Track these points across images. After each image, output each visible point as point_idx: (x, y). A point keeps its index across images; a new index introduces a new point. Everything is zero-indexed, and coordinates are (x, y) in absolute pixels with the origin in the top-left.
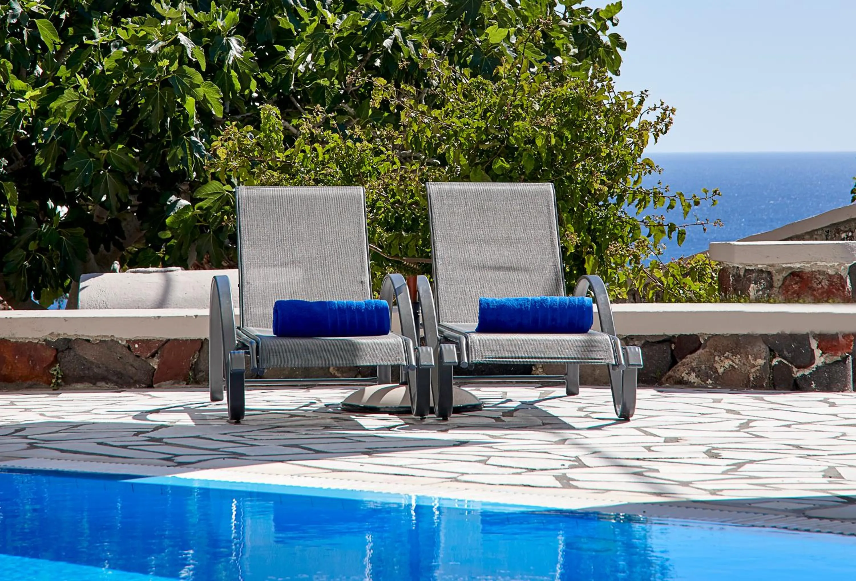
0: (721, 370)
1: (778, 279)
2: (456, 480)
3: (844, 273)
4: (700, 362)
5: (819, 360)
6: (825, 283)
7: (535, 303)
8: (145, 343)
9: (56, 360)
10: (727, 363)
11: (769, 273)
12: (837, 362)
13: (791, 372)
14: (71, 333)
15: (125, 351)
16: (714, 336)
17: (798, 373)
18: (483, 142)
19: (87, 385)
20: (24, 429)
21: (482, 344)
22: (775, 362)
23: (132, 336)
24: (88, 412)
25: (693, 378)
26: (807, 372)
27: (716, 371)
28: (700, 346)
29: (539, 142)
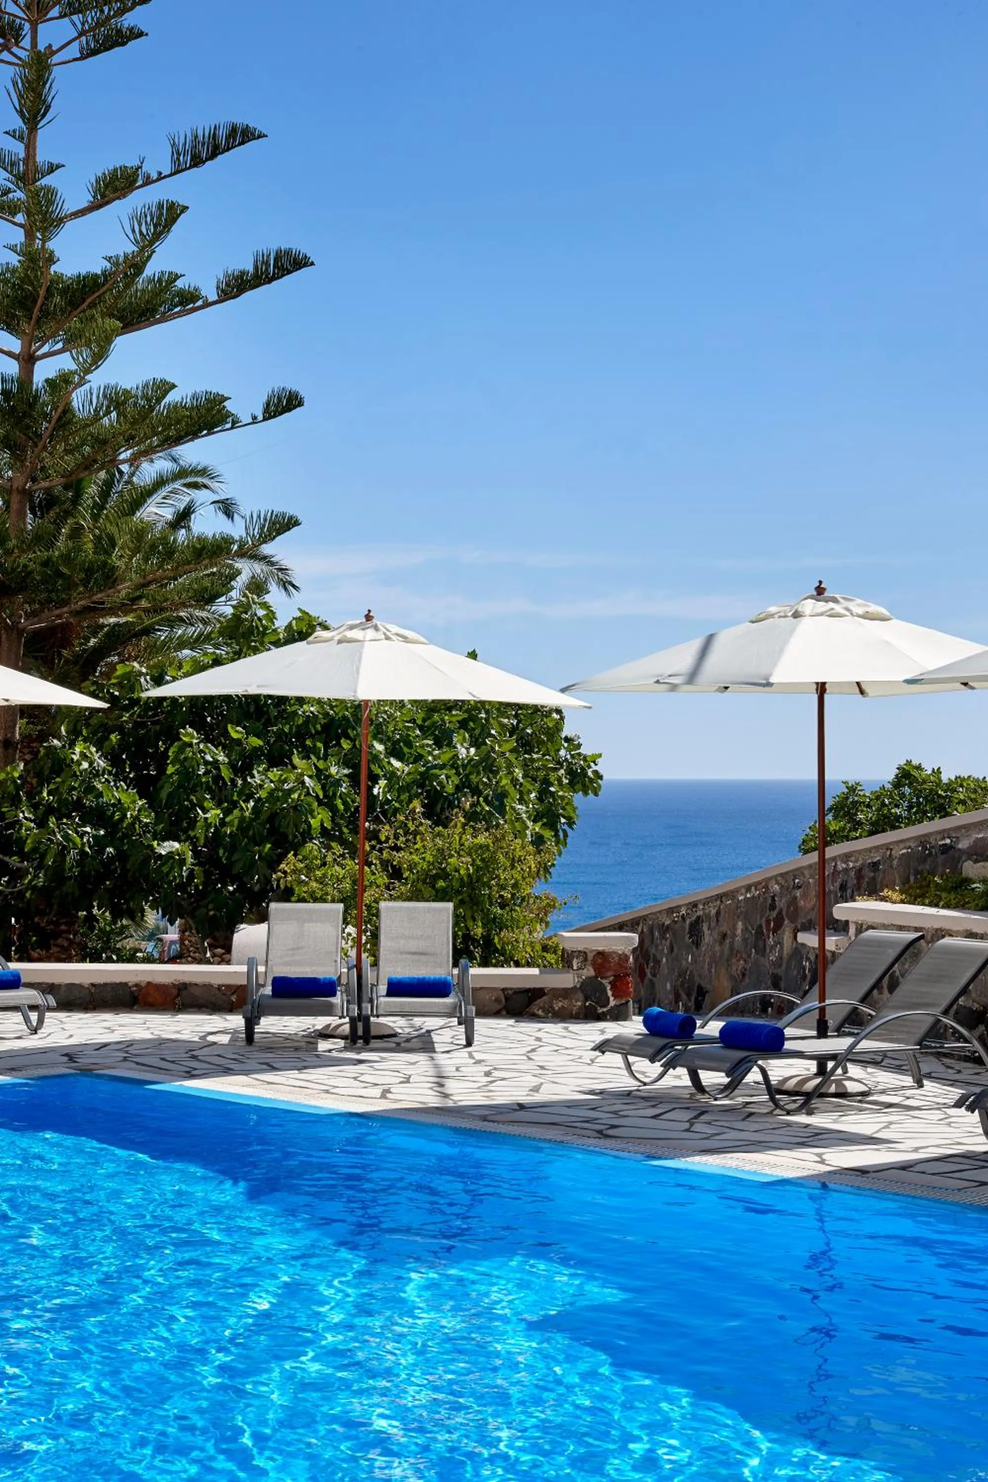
0: (557, 1008)
1: (590, 956)
2: (327, 1092)
3: (628, 953)
4: (545, 1003)
5: (612, 1002)
6: (616, 959)
7: (419, 979)
8: (228, 987)
9: (178, 995)
10: (560, 1004)
11: (585, 953)
12: (623, 1004)
13: (596, 1009)
14: (187, 979)
15: (217, 991)
16: (553, 989)
17: (600, 1010)
18: (431, 870)
19: (195, 1010)
20: (132, 1045)
21: (387, 1003)
22: (587, 1004)
23: (221, 983)
24: (178, 1032)
25: (540, 1012)
26: (605, 1010)
27: (553, 1008)
28: (544, 994)
29: (462, 872)
